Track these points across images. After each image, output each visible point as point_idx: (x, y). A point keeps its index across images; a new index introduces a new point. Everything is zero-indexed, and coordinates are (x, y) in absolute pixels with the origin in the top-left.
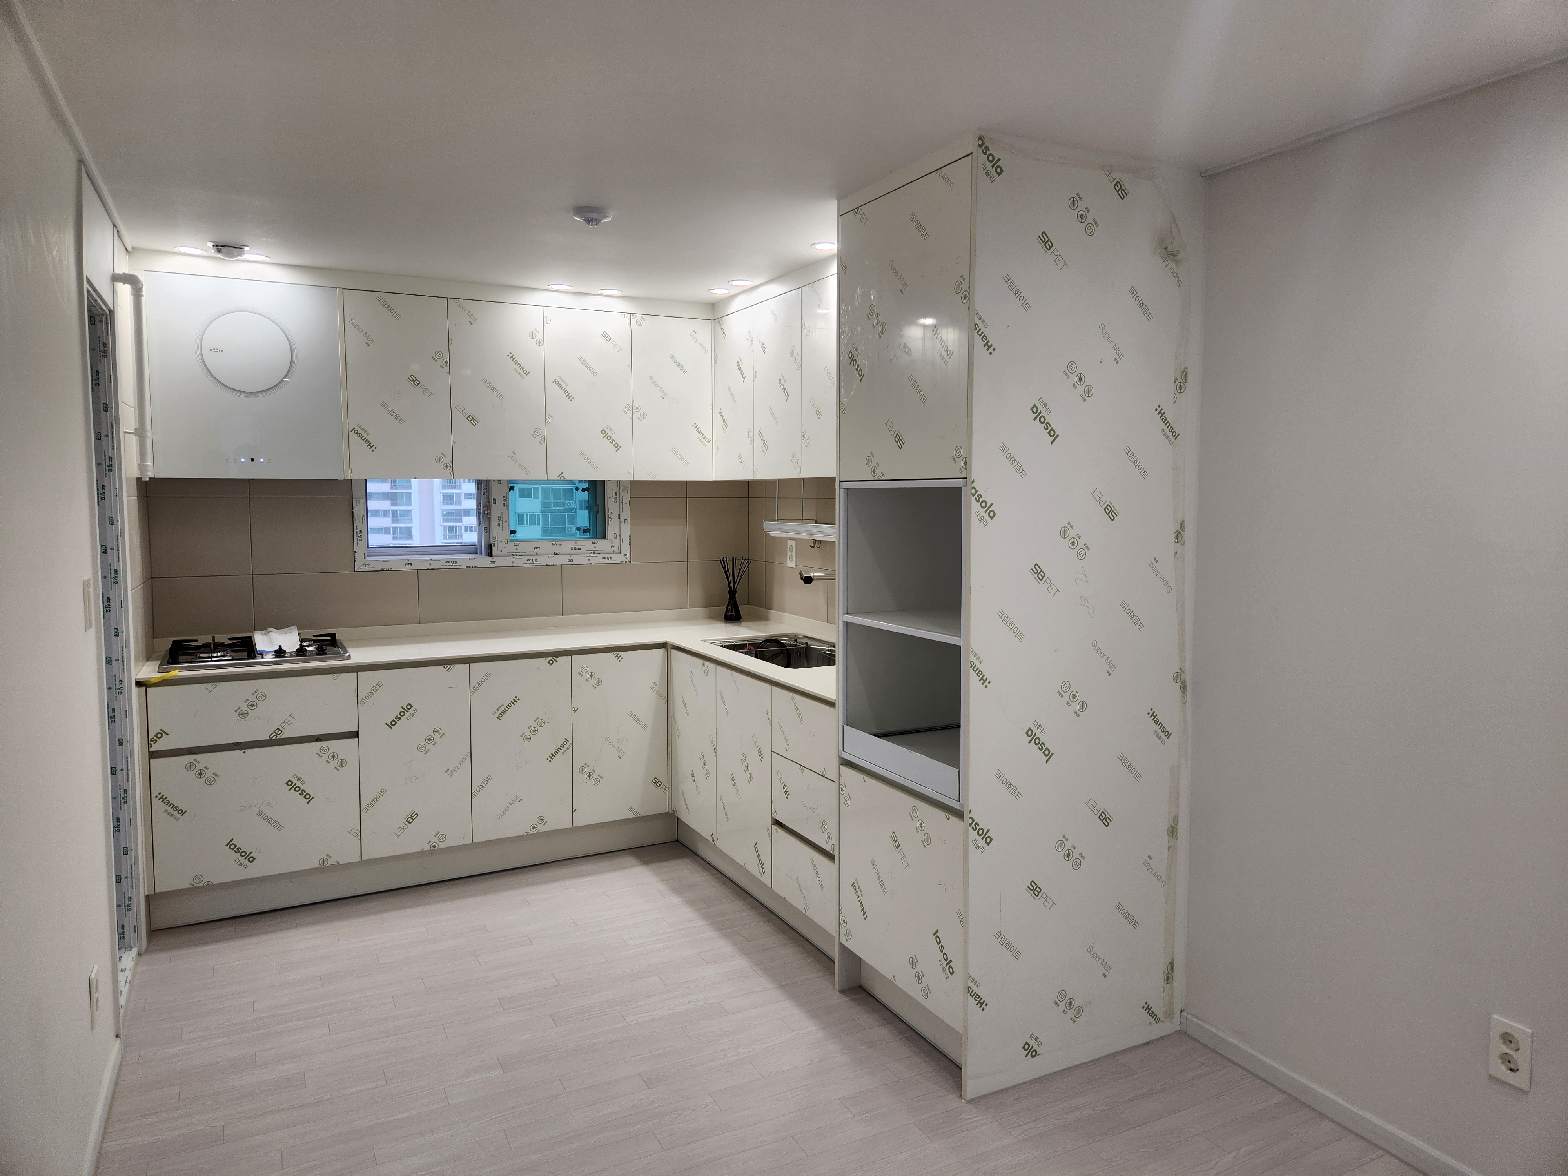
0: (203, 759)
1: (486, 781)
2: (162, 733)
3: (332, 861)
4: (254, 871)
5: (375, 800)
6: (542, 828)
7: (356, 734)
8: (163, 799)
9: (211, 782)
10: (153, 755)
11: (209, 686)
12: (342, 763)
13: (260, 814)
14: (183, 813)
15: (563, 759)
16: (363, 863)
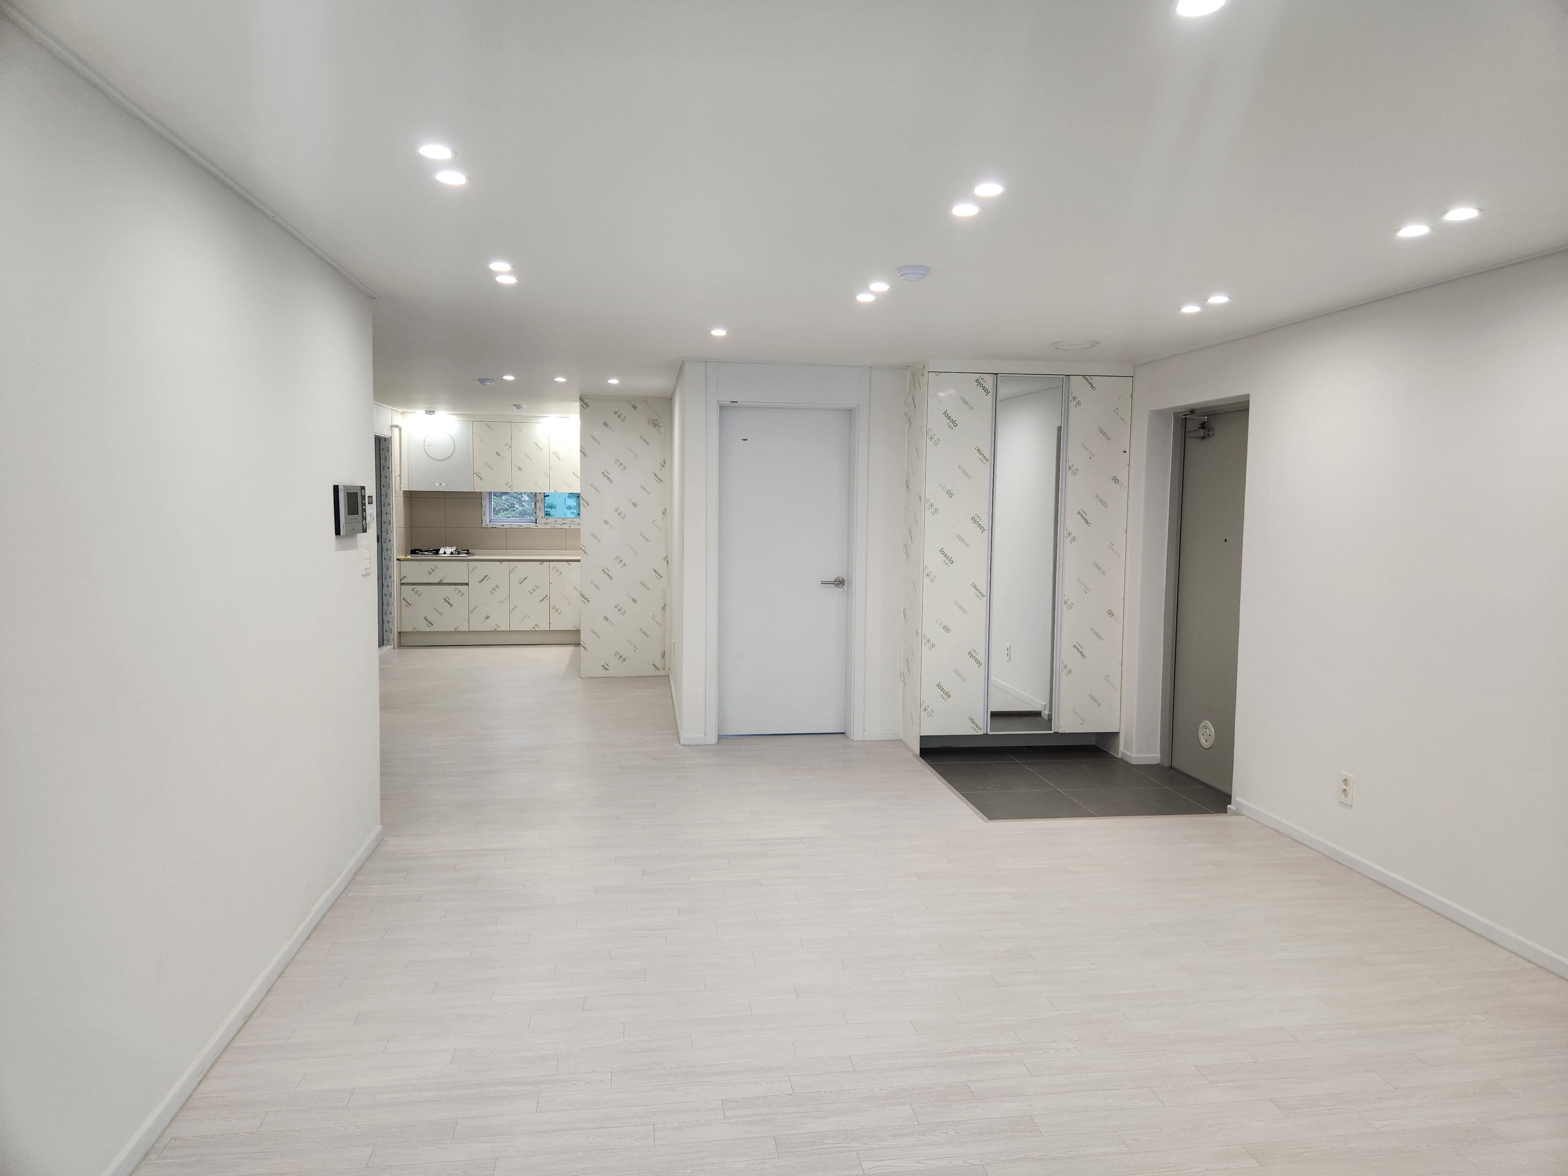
0: (417, 587)
1: (515, 607)
2: (405, 577)
3: (458, 630)
4: (432, 629)
5: (474, 609)
6: (537, 629)
7: (467, 584)
8: (404, 599)
9: (420, 595)
10: (402, 584)
11: (420, 562)
12: (463, 594)
13: (435, 609)
14: (410, 605)
15: (546, 602)
16: (469, 632)
